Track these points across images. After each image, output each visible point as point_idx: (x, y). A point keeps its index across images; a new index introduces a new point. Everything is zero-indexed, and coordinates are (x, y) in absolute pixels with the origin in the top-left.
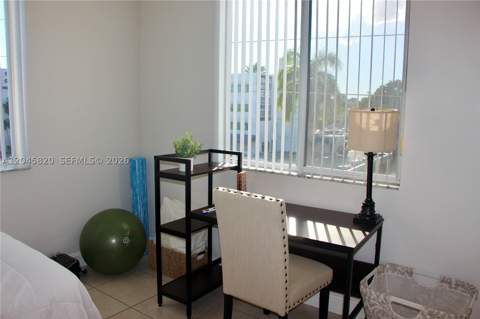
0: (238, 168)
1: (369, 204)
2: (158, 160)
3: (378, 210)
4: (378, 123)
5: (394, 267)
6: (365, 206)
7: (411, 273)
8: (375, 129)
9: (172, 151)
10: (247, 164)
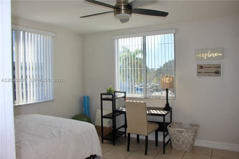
0: (125, 97)
1: (167, 104)
2: (101, 95)
3: (170, 105)
4: (168, 80)
5: (176, 123)
6: (166, 105)
7: (181, 124)
8: (168, 82)
9: (106, 92)
10: (127, 95)
